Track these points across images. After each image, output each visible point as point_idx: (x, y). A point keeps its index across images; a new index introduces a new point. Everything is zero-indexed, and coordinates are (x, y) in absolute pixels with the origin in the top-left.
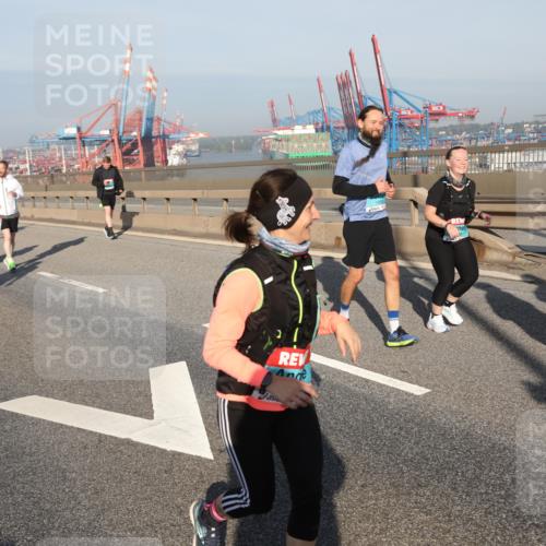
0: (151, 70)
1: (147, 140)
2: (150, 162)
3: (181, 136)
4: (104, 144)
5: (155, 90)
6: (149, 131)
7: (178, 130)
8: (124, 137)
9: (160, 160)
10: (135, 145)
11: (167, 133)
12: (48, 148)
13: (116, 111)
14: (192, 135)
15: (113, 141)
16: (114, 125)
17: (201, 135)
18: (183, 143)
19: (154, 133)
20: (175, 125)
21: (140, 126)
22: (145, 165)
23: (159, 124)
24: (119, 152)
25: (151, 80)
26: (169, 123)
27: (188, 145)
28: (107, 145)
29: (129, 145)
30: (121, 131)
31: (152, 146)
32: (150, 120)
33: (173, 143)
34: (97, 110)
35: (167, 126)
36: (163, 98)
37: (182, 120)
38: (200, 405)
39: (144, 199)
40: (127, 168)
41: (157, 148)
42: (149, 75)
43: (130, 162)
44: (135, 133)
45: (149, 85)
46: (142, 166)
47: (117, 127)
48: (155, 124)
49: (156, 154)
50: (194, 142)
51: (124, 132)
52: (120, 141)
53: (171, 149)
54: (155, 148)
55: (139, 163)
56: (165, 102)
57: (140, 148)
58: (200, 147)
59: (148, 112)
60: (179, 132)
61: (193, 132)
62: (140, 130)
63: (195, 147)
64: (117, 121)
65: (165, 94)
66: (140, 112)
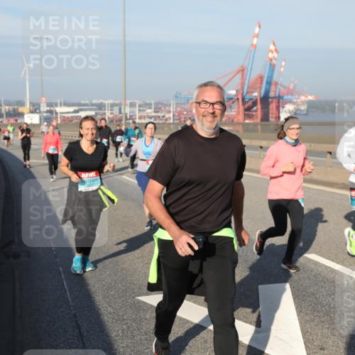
0: (274, 44)
1: (265, 100)
2: (265, 118)
3: (293, 97)
4: (231, 102)
5: (276, 59)
6: (267, 92)
7: (291, 92)
8: (247, 97)
9: (274, 115)
10: (255, 103)
11: (281, 95)
12: (188, 102)
13: (243, 76)
14: (303, 98)
15: (238, 99)
16: (240, 87)
17: (310, 98)
18: (294, 103)
19: (272, 94)
20: (289, 88)
21: (261, 88)
22: (262, 120)
23: (276, 87)
24: (242, 108)
25: (272, 52)
26: (285, 87)
27: (298, 105)
28: (233, 102)
29: (250, 103)
30: (245, 91)
31: (269, 105)
32: (269, 83)
33: (286, 103)
34: (229, 74)
35: (282, 89)
36: (282, 66)
37: (295, 85)
38: (300, 323)
39: (261, 147)
40: (247, 121)
41: (273, 106)
42: (272, 47)
43: (250, 117)
44: (256, 94)
45: (270, 55)
46: (259, 120)
47: (242, 88)
48: (273, 88)
49: (271, 111)
50: (303, 103)
51: (247, 93)
52: (243, 99)
53: (283, 107)
54: (271, 107)
55: (257, 118)
56: (282, 69)
57: (259, 106)
58: (308, 107)
59: (268, 77)
60: (292, 94)
61: (303, 95)
62: (260, 92)
63: (303, 108)
64: (243, 84)
65: (283, 63)
66: (261, 78)
